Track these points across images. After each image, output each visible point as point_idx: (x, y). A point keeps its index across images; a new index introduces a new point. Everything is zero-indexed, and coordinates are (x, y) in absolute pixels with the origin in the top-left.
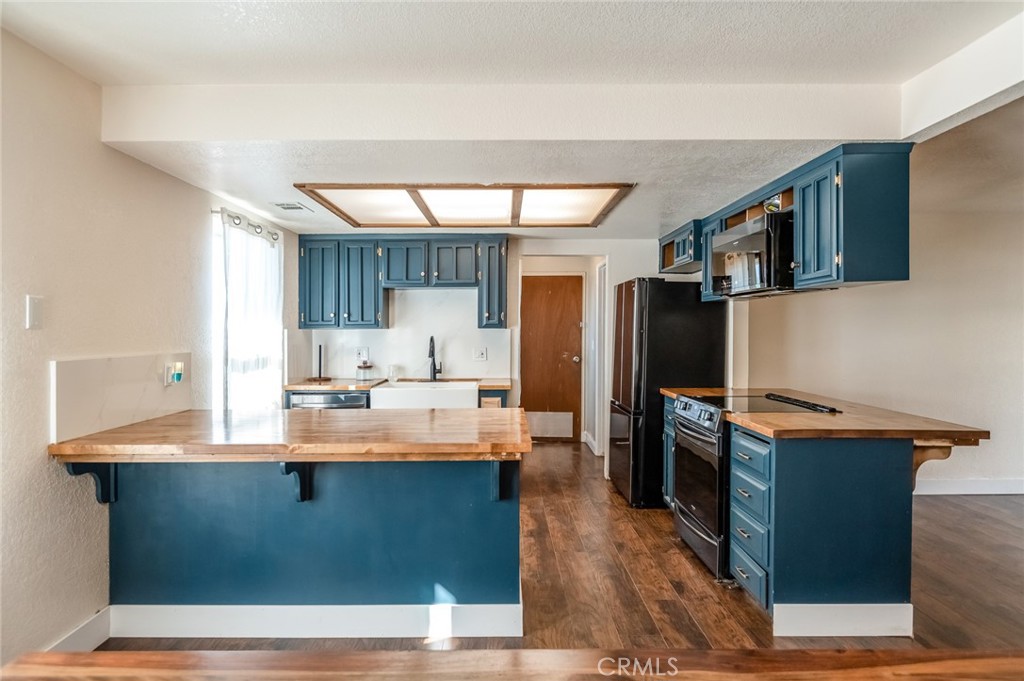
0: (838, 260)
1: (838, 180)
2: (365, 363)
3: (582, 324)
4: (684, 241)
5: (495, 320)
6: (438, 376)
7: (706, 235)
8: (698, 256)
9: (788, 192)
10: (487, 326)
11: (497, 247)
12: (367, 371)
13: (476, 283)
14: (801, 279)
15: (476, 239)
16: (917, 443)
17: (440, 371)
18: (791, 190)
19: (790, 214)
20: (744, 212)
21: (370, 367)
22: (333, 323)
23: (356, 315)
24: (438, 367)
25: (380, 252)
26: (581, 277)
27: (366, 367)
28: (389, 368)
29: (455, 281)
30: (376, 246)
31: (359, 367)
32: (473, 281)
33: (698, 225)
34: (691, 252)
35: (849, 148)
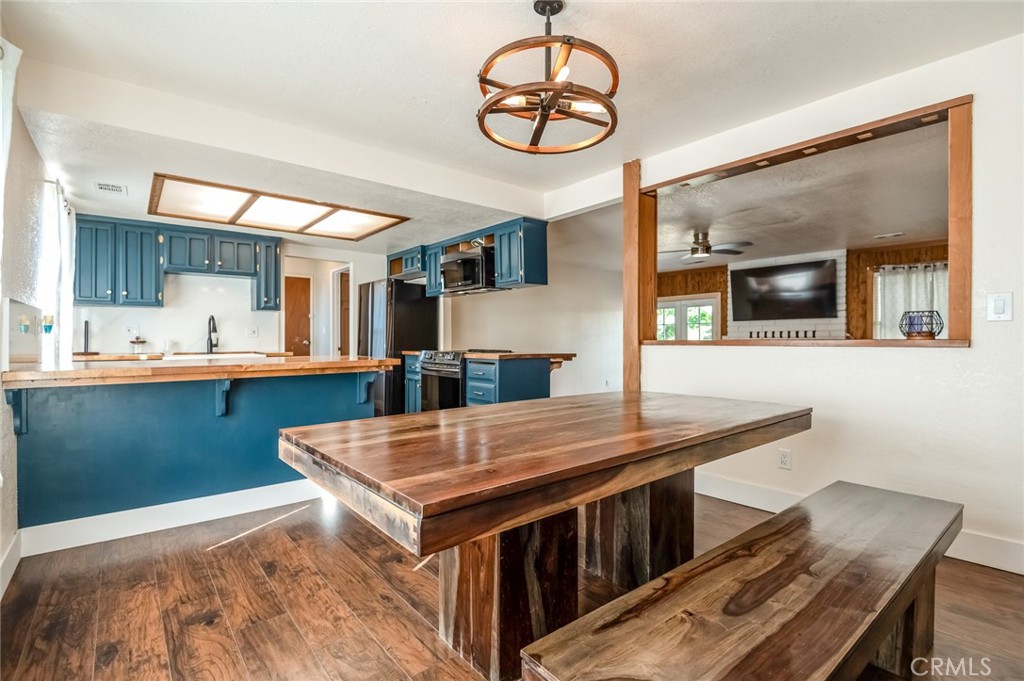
0: (522, 273)
1: (521, 234)
2: (137, 338)
3: (311, 316)
4: (412, 258)
5: (272, 304)
6: (214, 349)
7: (430, 255)
8: (424, 268)
9: (490, 237)
10: (264, 309)
11: (273, 247)
12: (140, 345)
13: (255, 274)
14: (499, 282)
15: (257, 239)
16: (552, 360)
17: (216, 346)
18: (492, 235)
19: (493, 248)
20: (458, 244)
21: (144, 342)
22: (109, 299)
23: (136, 294)
24: (214, 342)
25: (161, 239)
26: (309, 280)
27: (139, 341)
28: (165, 343)
29: (236, 270)
30: (157, 234)
31: (133, 342)
32: (253, 271)
33: (424, 249)
34: (419, 265)
35: (526, 219)
